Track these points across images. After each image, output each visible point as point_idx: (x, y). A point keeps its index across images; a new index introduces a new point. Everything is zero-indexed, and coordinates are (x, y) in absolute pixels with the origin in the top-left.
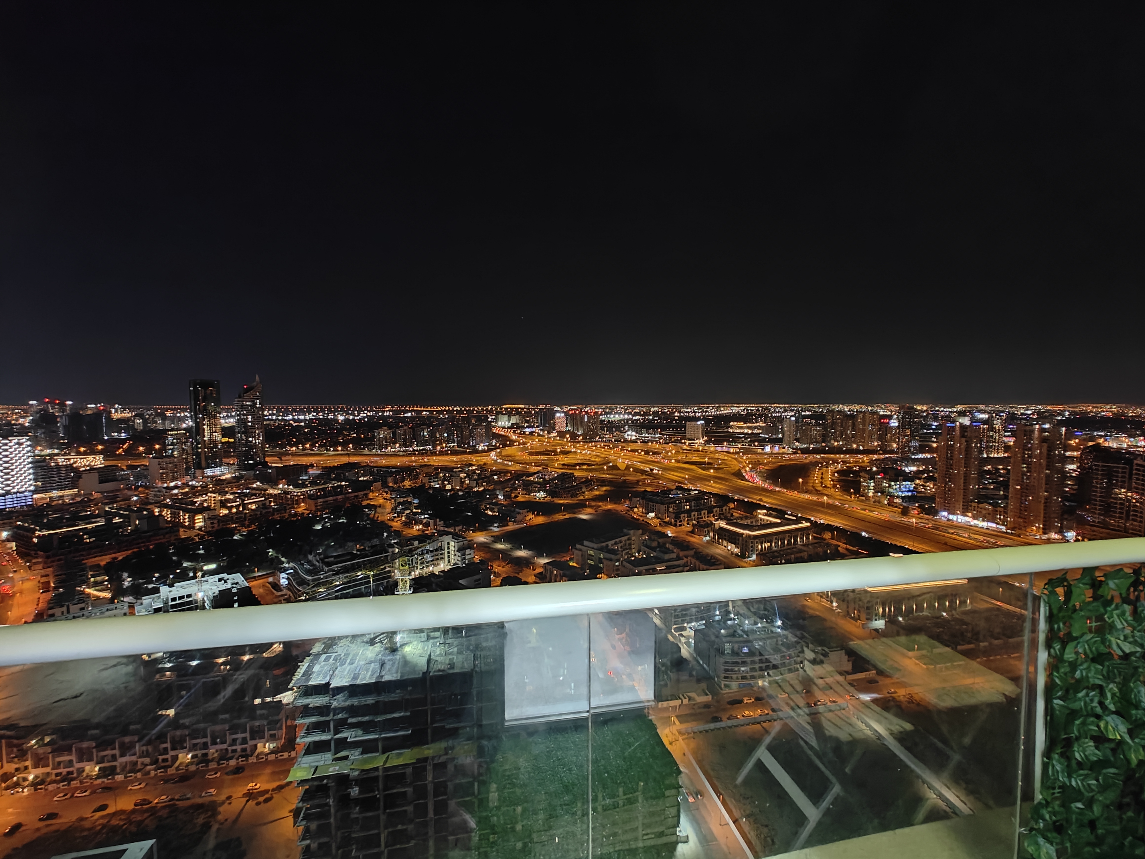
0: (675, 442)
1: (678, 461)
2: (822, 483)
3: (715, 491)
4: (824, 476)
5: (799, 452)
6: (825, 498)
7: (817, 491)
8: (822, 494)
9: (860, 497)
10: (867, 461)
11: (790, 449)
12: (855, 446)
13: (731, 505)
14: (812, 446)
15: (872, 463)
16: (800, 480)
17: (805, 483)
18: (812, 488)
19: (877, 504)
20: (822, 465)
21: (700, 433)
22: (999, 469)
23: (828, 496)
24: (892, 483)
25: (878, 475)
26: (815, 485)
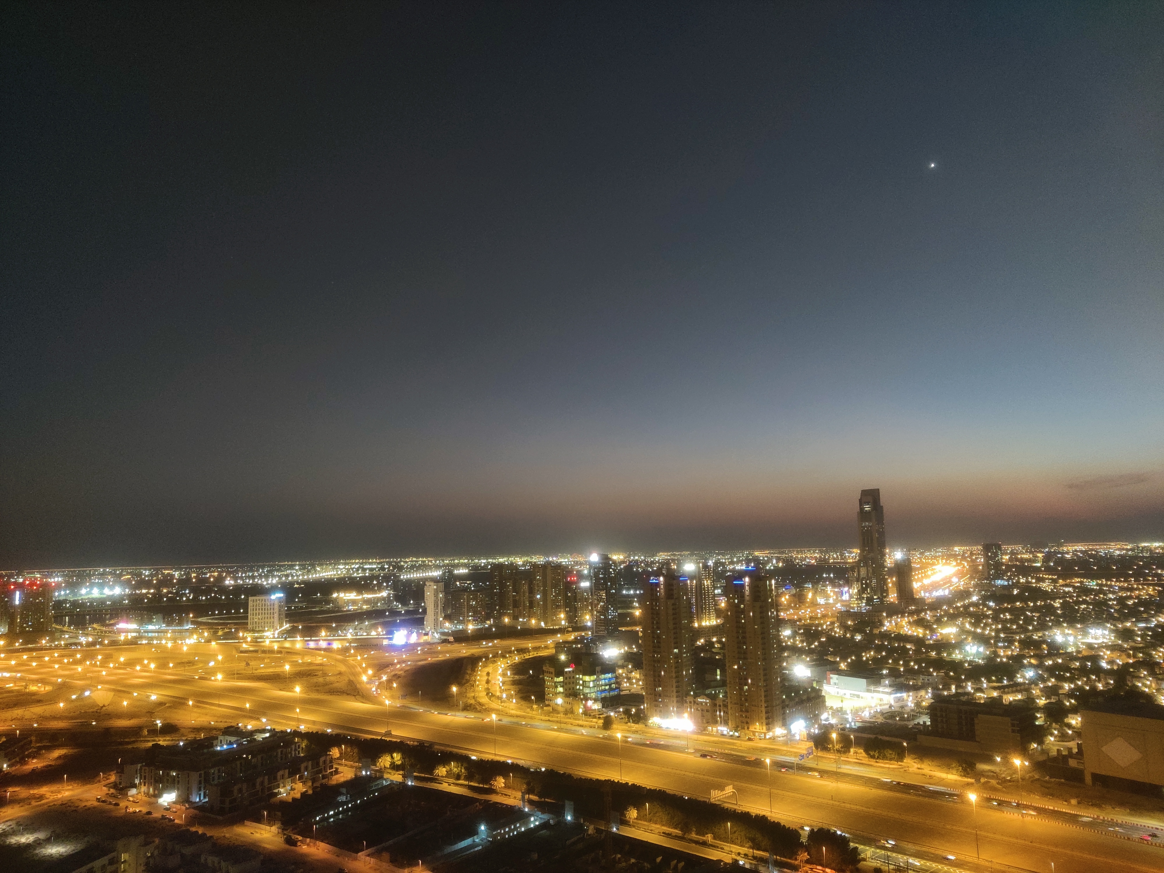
0: (227, 636)
1: (231, 675)
2: (487, 690)
3: (303, 728)
4: (490, 678)
5: (451, 639)
6: (494, 717)
7: (481, 704)
8: (488, 711)
9: (545, 708)
10: (552, 646)
11: (437, 636)
12: (533, 621)
13: (335, 752)
14: (471, 627)
15: (559, 647)
16: (454, 689)
17: (460, 694)
18: (472, 702)
19: (570, 715)
20: (487, 658)
21: (276, 615)
22: (713, 643)
23: (498, 712)
24: (587, 678)
25: (568, 667)
26: (477, 694)
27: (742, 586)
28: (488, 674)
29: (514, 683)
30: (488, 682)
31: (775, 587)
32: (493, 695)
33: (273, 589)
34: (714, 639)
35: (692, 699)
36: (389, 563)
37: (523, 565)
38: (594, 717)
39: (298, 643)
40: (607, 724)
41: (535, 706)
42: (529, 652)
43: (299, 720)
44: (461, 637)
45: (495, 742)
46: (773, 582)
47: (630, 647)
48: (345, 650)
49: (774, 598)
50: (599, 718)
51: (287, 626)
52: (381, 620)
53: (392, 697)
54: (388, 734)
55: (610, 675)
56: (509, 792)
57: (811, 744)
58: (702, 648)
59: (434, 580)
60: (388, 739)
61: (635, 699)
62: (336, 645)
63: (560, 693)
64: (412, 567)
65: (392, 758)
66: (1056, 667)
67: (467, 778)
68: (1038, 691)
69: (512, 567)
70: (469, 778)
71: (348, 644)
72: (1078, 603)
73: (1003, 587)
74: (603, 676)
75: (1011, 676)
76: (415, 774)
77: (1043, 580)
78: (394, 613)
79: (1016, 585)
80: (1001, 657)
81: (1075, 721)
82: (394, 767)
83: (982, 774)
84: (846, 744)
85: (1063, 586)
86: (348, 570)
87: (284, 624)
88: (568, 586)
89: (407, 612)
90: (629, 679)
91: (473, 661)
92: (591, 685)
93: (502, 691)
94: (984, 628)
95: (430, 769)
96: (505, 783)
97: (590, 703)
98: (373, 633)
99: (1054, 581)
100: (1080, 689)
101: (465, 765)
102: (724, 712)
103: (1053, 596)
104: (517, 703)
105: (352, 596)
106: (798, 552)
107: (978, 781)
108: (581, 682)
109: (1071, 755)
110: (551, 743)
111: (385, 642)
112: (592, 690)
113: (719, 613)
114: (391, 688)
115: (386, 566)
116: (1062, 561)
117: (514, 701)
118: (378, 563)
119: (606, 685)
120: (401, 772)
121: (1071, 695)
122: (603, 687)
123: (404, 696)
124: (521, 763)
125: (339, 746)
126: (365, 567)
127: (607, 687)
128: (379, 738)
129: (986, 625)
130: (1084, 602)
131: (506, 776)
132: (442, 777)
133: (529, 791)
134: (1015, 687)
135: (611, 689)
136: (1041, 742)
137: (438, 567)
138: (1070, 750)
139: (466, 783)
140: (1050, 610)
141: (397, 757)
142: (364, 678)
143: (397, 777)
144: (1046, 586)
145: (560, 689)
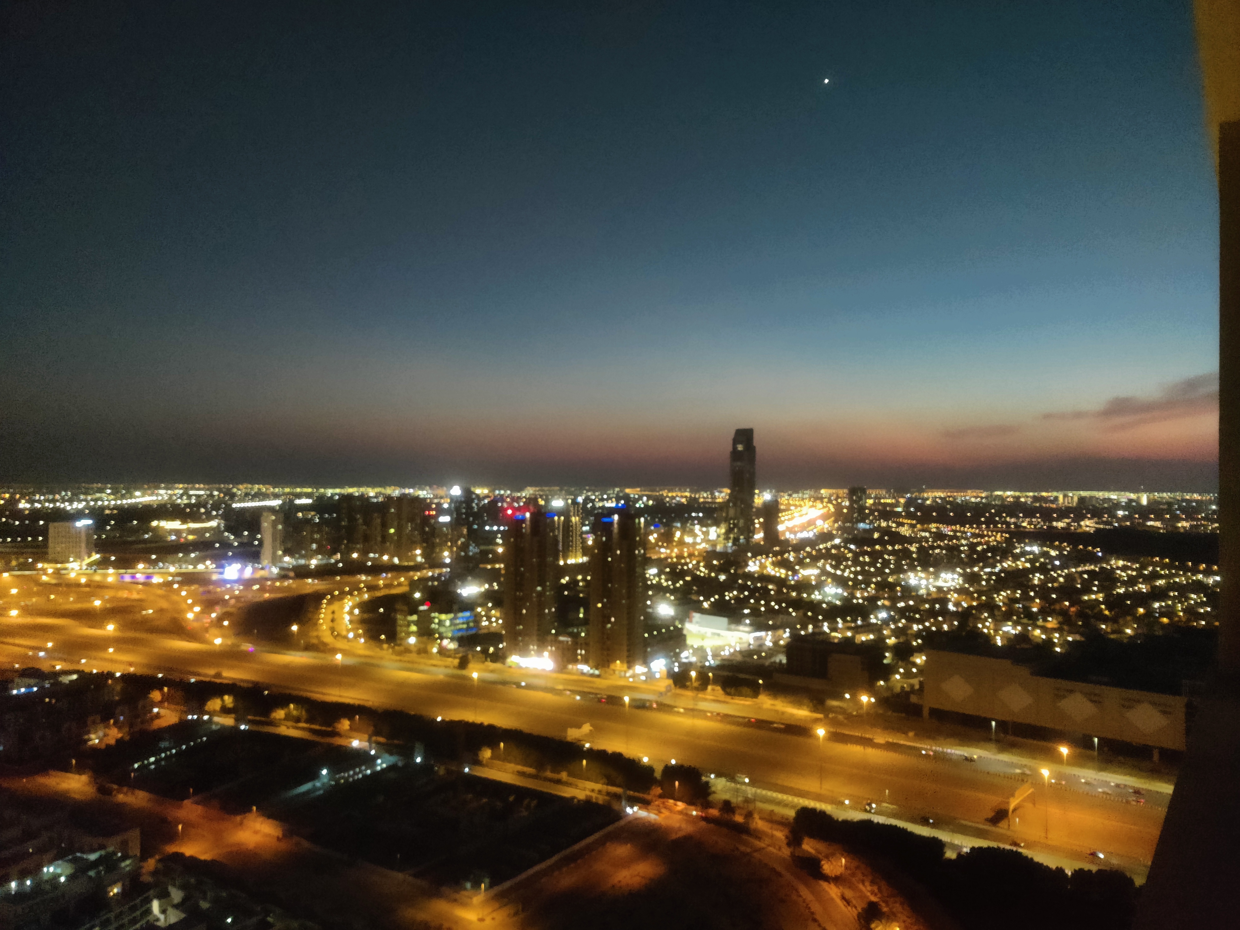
0: (22, 567)
1: (29, 610)
2: (332, 630)
3: (117, 670)
4: (336, 617)
5: (292, 574)
6: (339, 657)
7: (325, 644)
8: (334, 651)
9: (396, 647)
10: (406, 583)
11: (275, 570)
12: (386, 558)
13: (156, 695)
14: (314, 563)
15: (414, 585)
16: (295, 628)
17: (302, 633)
18: (315, 641)
19: (423, 655)
20: (333, 596)
21: (83, 545)
22: (578, 581)
23: (344, 652)
24: (443, 617)
25: (423, 605)
26: (320, 634)
27: (611, 523)
28: (333, 612)
29: (363, 622)
30: (333, 620)
31: (645, 526)
32: (338, 635)
33: (79, 515)
34: (580, 577)
35: (553, 638)
36: (220, 490)
37: (376, 497)
38: (449, 656)
39: (111, 575)
40: (463, 664)
41: (385, 646)
42: (380, 589)
43: (112, 661)
44: (302, 573)
45: (339, 684)
46: (642, 520)
47: (491, 585)
48: (168, 585)
49: (642, 536)
50: (455, 658)
51: (96, 557)
52: (209, 552)
53: (223, 636)
54: (218, 675)
55: (467, 614)
56: (354, 735)
57: (670, 682)
58: (566, 587)
59: (271, 510)
60: (218, 681)
61: (493, 638)
62: (157, 580)
63: (413, 633)
64: (247, 495)
65: (223, 700)
66: (908, 608)
67: (307, 721)
68: (889, 631)
69: (363, 498)
70: (310, 720)
71: (170, 578)
72: (933, 548)
73: (865, 530)
74: (460, 615)
75: (865, 617)
76: (250, 717)
77: (902, 524)
78: (226, 545)
79: (879, 529)
80: (857, 598)
81: (920, 660)
83: (832, 710)
84: (704, 681)
85: (920, 531)
86: (171, 496)
87: (94, 554)
88: (426, 520)
89: (241, 544)
90: (489, 618)
91: (317, 598)
92: (448, 623)
93: (348, 631)
94: (843, 571)
95: (267, 713)
96: (350, 726)
97: (445, 642)
98: (201, 567)
99: (913, 526)
100: (927, 629)
101: (306, 707)
102: (586, 651)
103: (910, 540)
104: (365, 642)
105: (176, 525)
106: (669, 491)
107: (826, 716)
108: (436, 621)
109: (912, 691)
110: (402, 684)
111: (215, 577)
112: (449, 629)
113: (586, 551)
114: (222, 626)
115: (216, 493)
116: (921, 507)
117: (362, 640)
118: (208, 489)
119: (463, 623)
120: (233, 716)
121: (918, 635)
122: (461, 626)
123: (238, 634)
124: (369, 704)
125: (161, 690)
126: (191, 492)
127: (465, 626)
128: (207, 679)
129: (847, 567)
130: (939, 547)
131: (351, 718)
132: (280, 720)
133: (377, 733)
134: (868, 627)
135: (468, 628)
136: (886, 680)
137: (276, 496)
138: (912, 686)
139: (307, 726)
140: (906, 554)
141: (228, 700)
142: (190, 616)
143: (228, 721)
144: (905, 531)
145: (414, 628)
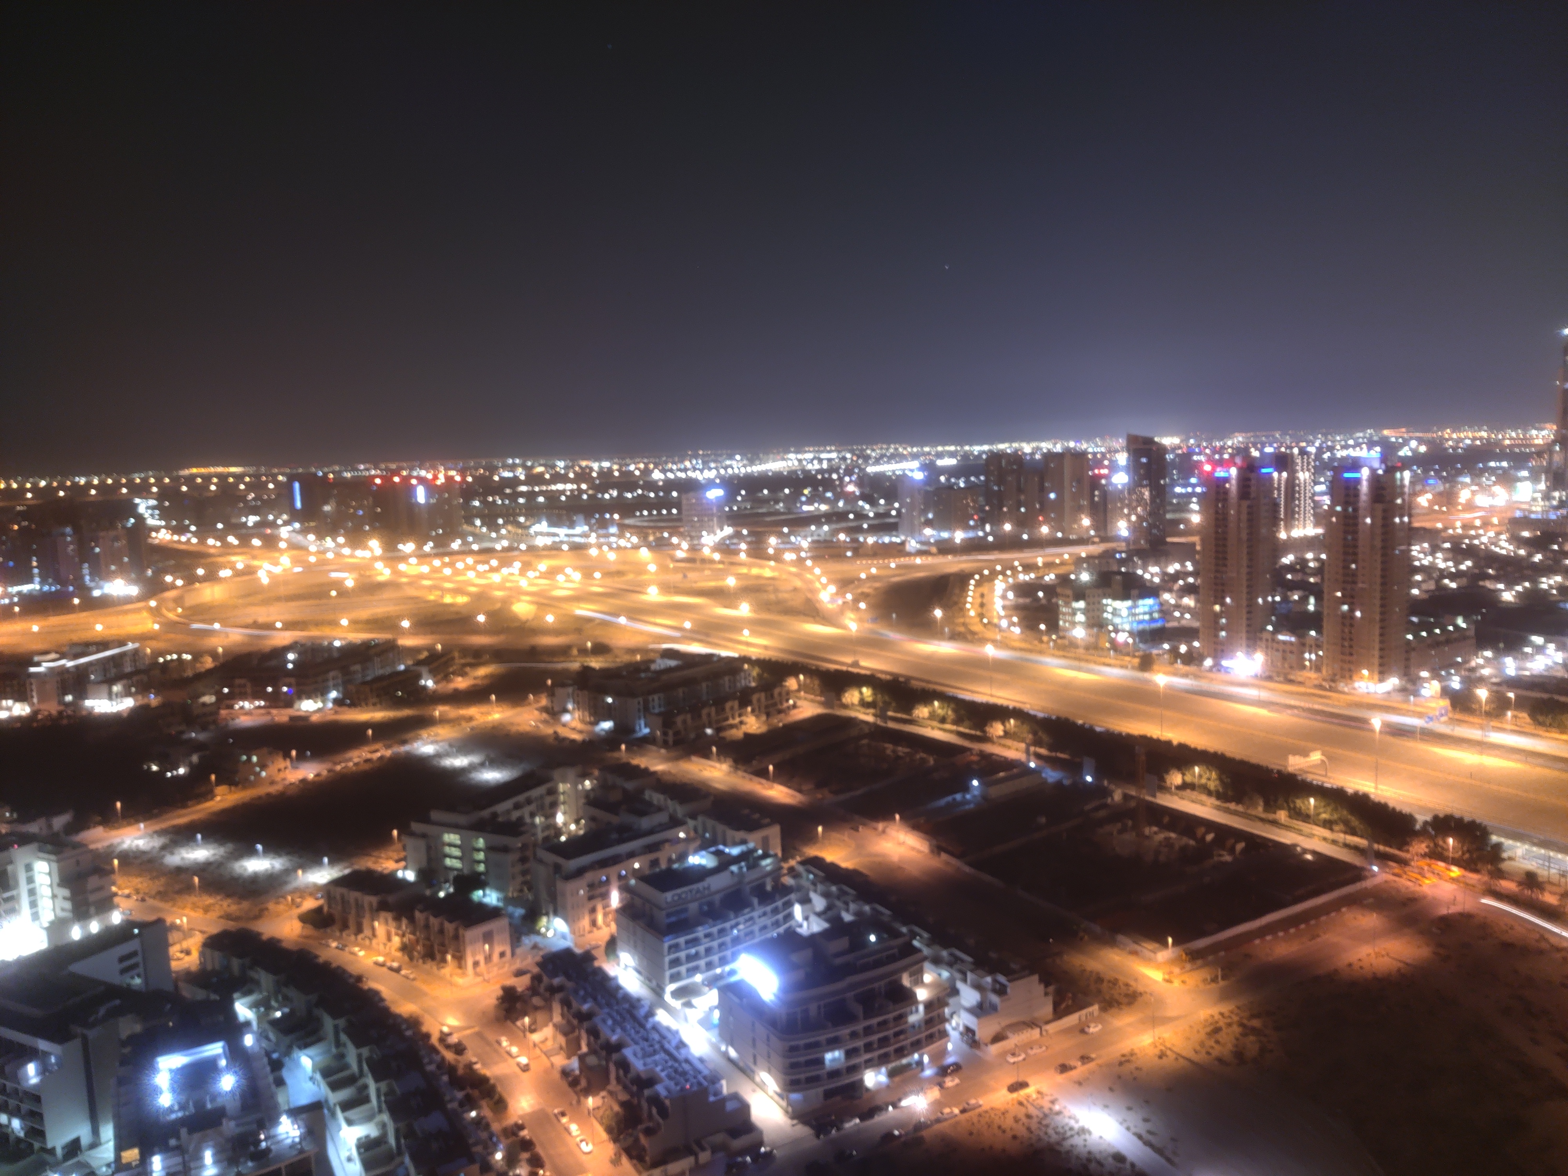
0: (658, 543)
1: (667, 588)
2: (981, 616)
3: (754, 653)
4: (985, 601)
5: (934, 550)
6: (990, 649)
7: (973, 633)
8: (983, 641)
9: (1059, 640)
10: (1071, 560)
11: (915, 546)
12: (1046, 530)
13: (792, 683)
14: (959, 536)
15: (1080, 564)
16: (938, 613)
17: (947, 619)
18: (962, 629)
19: (1092, 651)
20: (981, 575)
21: (716, 518)
22: (1307, 561)
23: (996, 644)
24: (1118, 604)
25: (1092, 589)
26: (967, 620)
27: (1358, 481)
28: (982, 596)
29: (1017, 608)
30: (982, 605)
31: (1411, 482)
32: (989, 623)
33: (711, 484)
34: (1310, 556)
35: (1269, 637)
36: (852, 452)
37: (1033, 454)
38: (1128, 654)
39: (743, 550)
40: (1146, 664)
41: (1045, 638)
42: (1038, 568)
43: (748, 644)
44: (945, 548)
45: (991, 681)
46: (1407, 474)
47: (1182, 565)
48: (800, 561)
49: (1406, 497)
50: (1134, 656)
51: (728, 530)
52: (844, 525)
53: (860, 620)
55: (1150, 601)
56: (1009, 742)
57: (1447, 703)
58: (1290, 568)
60: (855, 670)
61: (1185, 633)
62: (788, 555)
63: (1080, 622)
64: (882, 456)
65: (861, 693)
67: (955, 722)
69: (1016, 456)
70: (957, 721)
71: (803, 554)
74: (1141, 602)
78: (860, 515)
82: (864, 704)
84: (1500, 705)
86: (800, 461)
87: (726, 527)
88: (1096, 481)
89: (878, 515)
90: (1179, 607)
91: (962, 579)
92: (1125, 613)
93: (1000, 618)
95: (908, 709)
96: (1003, 731)
97: (1121, 636)
101: (953, 706)
102: (1316, 655)
104: (1022, 632)
108: (1110, 609)
110: (1067, 685)
112: (1126, 620)
113: (1319, 519)
114: (858, 609)
115: (848, 456)
117: (1018, 630)
118: (840, 452)
119: (1145, 613)
120: (873, 711)
122: (1141, 617)
123: (874, 620)
124: (1026, 708)
125: (797, 677)
127: (1147, 617)
128: (844, 668)
131: (1005, 723)
132: (923, 718)
133: (1037, 743)
135: (1153, 620)
137: (914, 457)
139: (954, 728)
141: (867, 692)
142: (824, 597)
143: (868, 716)
145: (1081, 617)
